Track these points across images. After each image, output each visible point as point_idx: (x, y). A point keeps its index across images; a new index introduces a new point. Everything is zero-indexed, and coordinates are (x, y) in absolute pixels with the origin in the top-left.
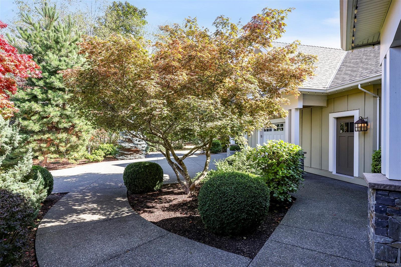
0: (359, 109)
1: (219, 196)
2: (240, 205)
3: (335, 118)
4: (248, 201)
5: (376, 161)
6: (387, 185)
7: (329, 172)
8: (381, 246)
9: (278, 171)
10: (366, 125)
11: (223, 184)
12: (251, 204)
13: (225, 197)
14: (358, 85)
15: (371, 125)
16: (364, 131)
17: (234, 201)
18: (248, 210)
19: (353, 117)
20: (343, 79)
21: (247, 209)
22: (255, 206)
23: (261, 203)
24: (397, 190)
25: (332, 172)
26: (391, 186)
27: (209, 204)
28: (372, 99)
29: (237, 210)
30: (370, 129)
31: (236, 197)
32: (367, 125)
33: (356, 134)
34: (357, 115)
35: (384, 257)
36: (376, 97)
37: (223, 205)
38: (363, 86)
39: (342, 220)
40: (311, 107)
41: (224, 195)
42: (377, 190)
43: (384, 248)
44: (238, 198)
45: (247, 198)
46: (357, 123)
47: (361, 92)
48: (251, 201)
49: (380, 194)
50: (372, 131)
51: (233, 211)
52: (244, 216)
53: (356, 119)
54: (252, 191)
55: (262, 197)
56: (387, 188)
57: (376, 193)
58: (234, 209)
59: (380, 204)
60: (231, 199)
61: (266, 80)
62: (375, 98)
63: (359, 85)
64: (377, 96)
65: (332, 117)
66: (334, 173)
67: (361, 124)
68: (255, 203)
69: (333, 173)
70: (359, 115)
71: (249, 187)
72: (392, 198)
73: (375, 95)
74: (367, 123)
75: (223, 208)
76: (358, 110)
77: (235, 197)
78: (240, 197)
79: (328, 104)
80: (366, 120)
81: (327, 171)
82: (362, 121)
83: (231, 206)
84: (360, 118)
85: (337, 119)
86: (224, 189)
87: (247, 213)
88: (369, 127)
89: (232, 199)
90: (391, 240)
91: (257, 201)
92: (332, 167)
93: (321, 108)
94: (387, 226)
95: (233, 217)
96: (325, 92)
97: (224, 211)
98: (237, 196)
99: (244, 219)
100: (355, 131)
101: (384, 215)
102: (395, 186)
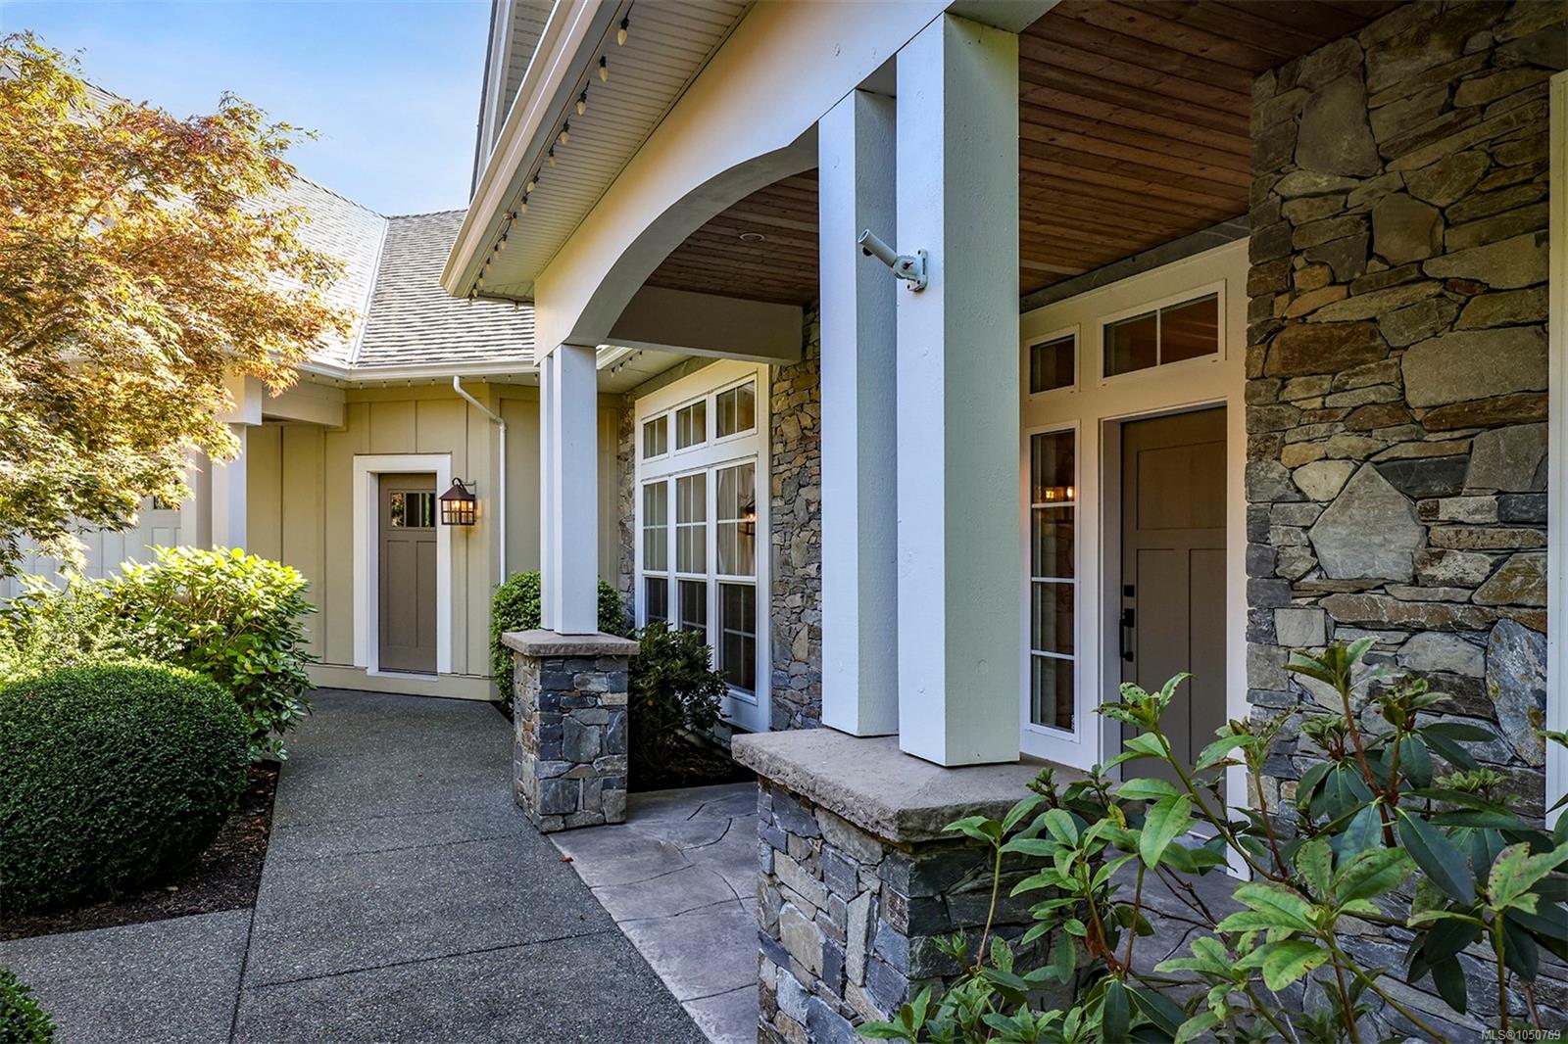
0: (451, 453)
1: (78, 750)
2: (168, 769)
3: (372, 473)
4: (194, 751)
5: (504, 614)
6: (562, 646)
7: (357, 668)
8: (550, 784)
9: (234, 659)
10: (471, 505)
11: (84, 707)
12: (205, 760)
13: (107, 750)
14: (452, 379)
15: (483, 506)
16: (466, 522)
17: (146, 759)
18: (196, 783)
19: (433, 475)
20: (402, 345)
21: (191, 780)
22: (216, 765)
23: (233, 753)
24: (578, 653)
25: (364, 669)
26: (567, 646)
27: (27, 789)
28: (487, 427)
29: (159, 785)
30: (482, 517)
31: (149, 744)
32: (475, 507)
33: (443, 533)
34: (445, 472)
35: (557, 806)
36: (498, 423)
37: (97, 781)
38: (466, 382)
39: (443, 782)
40: (280, 424)
41: (99, 744)
42: (544, 659)
43: (557, 786)
44: (159, 745)
45: (192, 742)
46: (447, 498)
47: (458, 398)
48: (205, 751)
49: (549, 668)
50: (487, 525)
51: (142, 794)
52: (185, 802)
53: (443, 486)
54: (203, 718)
55: (236, 735)
56: (561, 652)
57: (543, 666)
58: (147, 787)
59: (549, 690)
60: (131, 755)
61: (194, 322)
62: (494, 426)
63: (456, 381)
64: (499, 419)
65: (363, 469)
66: (373, 670)
67: (460, 500)
68: (217, 754)
69: (369, 672)
70: (452, 476)
71: (191, 705)
72: (569, 673)
73: (494, 417)
74: (472, 498)
75: (100, 791)
76: (449, 456)
77: (146, 745)
78: (165, 740)
79: (347, 419)
80: (470, 490)
81: (349, 666)
82: (460, 491)
83: (135, 777)
84: (457, 482)
85: (381, 477)
86: (96, 724)
87: (190, 795)
88: (479, 513)
89: (135, 751)
90: (568, 764)
91: (222, 750)
92: (364, 653)
93: (324, 430)
94: (561, 737)
95: (140, 817)
96: (346, 377)
97: (104, 802)
98: (153, 741)
99: (182, 816)
100: (443, 523)
101: (556, 713)
102: (574, 646)
